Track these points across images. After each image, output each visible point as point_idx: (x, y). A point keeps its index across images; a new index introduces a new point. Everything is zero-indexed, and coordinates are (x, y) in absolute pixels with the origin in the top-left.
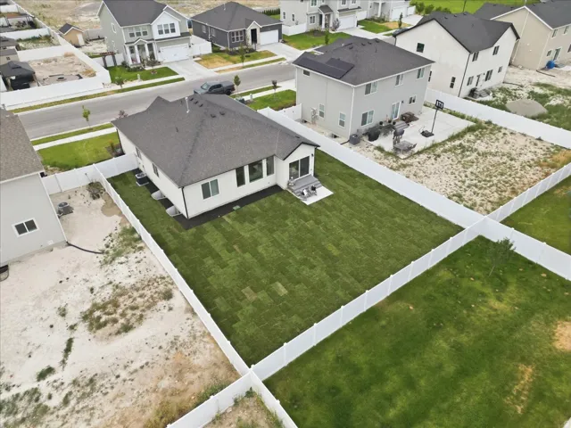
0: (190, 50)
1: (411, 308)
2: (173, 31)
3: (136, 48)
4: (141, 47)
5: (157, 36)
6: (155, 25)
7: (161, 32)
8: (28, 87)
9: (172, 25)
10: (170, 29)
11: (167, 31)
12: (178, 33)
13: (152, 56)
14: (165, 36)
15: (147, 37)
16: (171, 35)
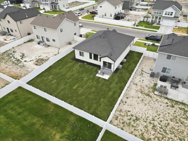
0: (176, 23)
1: (51, 110)
2: (171, 15)
3: (154, 17)
4: (157, 18)
5: (164, 15)
6: (165, 11)
7: (166, 14)
8: (118, 20)
9: (172, 13)
10: (170, 14)
11: (168, 14)
12: (173, 16)
13: (159, 22)
14: (167, 16)
15: (160, 15)
16: (170, 16)
